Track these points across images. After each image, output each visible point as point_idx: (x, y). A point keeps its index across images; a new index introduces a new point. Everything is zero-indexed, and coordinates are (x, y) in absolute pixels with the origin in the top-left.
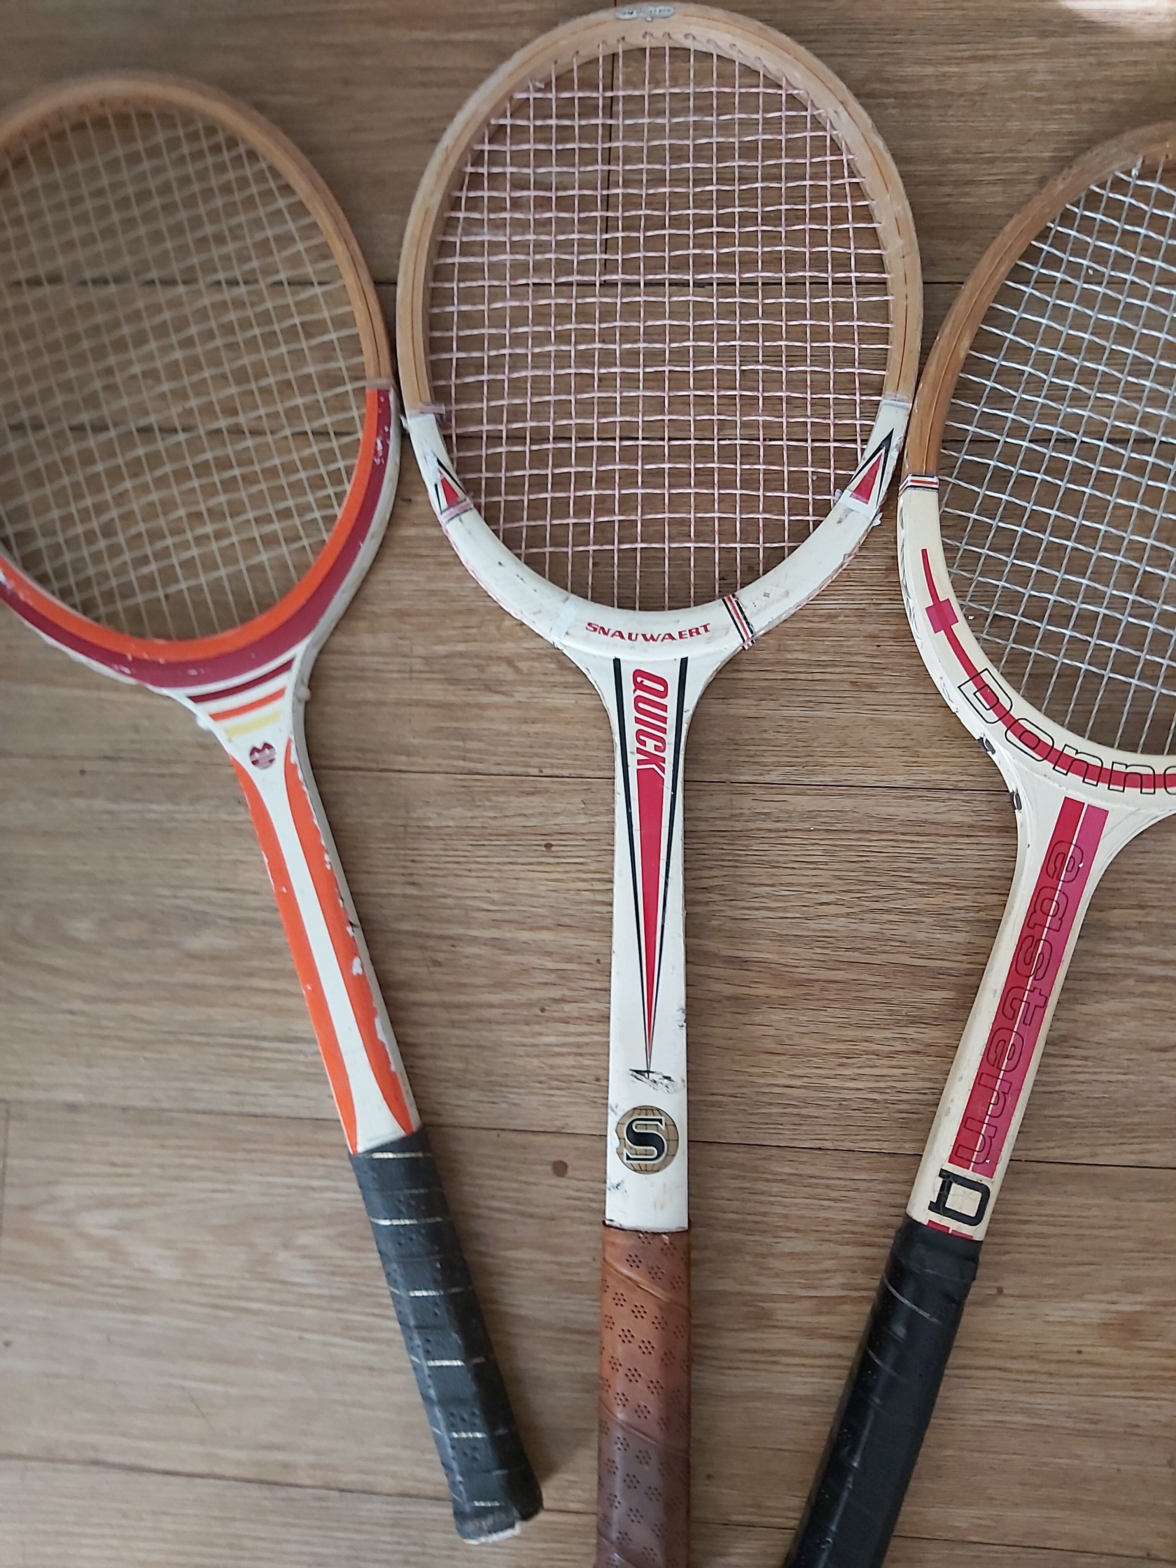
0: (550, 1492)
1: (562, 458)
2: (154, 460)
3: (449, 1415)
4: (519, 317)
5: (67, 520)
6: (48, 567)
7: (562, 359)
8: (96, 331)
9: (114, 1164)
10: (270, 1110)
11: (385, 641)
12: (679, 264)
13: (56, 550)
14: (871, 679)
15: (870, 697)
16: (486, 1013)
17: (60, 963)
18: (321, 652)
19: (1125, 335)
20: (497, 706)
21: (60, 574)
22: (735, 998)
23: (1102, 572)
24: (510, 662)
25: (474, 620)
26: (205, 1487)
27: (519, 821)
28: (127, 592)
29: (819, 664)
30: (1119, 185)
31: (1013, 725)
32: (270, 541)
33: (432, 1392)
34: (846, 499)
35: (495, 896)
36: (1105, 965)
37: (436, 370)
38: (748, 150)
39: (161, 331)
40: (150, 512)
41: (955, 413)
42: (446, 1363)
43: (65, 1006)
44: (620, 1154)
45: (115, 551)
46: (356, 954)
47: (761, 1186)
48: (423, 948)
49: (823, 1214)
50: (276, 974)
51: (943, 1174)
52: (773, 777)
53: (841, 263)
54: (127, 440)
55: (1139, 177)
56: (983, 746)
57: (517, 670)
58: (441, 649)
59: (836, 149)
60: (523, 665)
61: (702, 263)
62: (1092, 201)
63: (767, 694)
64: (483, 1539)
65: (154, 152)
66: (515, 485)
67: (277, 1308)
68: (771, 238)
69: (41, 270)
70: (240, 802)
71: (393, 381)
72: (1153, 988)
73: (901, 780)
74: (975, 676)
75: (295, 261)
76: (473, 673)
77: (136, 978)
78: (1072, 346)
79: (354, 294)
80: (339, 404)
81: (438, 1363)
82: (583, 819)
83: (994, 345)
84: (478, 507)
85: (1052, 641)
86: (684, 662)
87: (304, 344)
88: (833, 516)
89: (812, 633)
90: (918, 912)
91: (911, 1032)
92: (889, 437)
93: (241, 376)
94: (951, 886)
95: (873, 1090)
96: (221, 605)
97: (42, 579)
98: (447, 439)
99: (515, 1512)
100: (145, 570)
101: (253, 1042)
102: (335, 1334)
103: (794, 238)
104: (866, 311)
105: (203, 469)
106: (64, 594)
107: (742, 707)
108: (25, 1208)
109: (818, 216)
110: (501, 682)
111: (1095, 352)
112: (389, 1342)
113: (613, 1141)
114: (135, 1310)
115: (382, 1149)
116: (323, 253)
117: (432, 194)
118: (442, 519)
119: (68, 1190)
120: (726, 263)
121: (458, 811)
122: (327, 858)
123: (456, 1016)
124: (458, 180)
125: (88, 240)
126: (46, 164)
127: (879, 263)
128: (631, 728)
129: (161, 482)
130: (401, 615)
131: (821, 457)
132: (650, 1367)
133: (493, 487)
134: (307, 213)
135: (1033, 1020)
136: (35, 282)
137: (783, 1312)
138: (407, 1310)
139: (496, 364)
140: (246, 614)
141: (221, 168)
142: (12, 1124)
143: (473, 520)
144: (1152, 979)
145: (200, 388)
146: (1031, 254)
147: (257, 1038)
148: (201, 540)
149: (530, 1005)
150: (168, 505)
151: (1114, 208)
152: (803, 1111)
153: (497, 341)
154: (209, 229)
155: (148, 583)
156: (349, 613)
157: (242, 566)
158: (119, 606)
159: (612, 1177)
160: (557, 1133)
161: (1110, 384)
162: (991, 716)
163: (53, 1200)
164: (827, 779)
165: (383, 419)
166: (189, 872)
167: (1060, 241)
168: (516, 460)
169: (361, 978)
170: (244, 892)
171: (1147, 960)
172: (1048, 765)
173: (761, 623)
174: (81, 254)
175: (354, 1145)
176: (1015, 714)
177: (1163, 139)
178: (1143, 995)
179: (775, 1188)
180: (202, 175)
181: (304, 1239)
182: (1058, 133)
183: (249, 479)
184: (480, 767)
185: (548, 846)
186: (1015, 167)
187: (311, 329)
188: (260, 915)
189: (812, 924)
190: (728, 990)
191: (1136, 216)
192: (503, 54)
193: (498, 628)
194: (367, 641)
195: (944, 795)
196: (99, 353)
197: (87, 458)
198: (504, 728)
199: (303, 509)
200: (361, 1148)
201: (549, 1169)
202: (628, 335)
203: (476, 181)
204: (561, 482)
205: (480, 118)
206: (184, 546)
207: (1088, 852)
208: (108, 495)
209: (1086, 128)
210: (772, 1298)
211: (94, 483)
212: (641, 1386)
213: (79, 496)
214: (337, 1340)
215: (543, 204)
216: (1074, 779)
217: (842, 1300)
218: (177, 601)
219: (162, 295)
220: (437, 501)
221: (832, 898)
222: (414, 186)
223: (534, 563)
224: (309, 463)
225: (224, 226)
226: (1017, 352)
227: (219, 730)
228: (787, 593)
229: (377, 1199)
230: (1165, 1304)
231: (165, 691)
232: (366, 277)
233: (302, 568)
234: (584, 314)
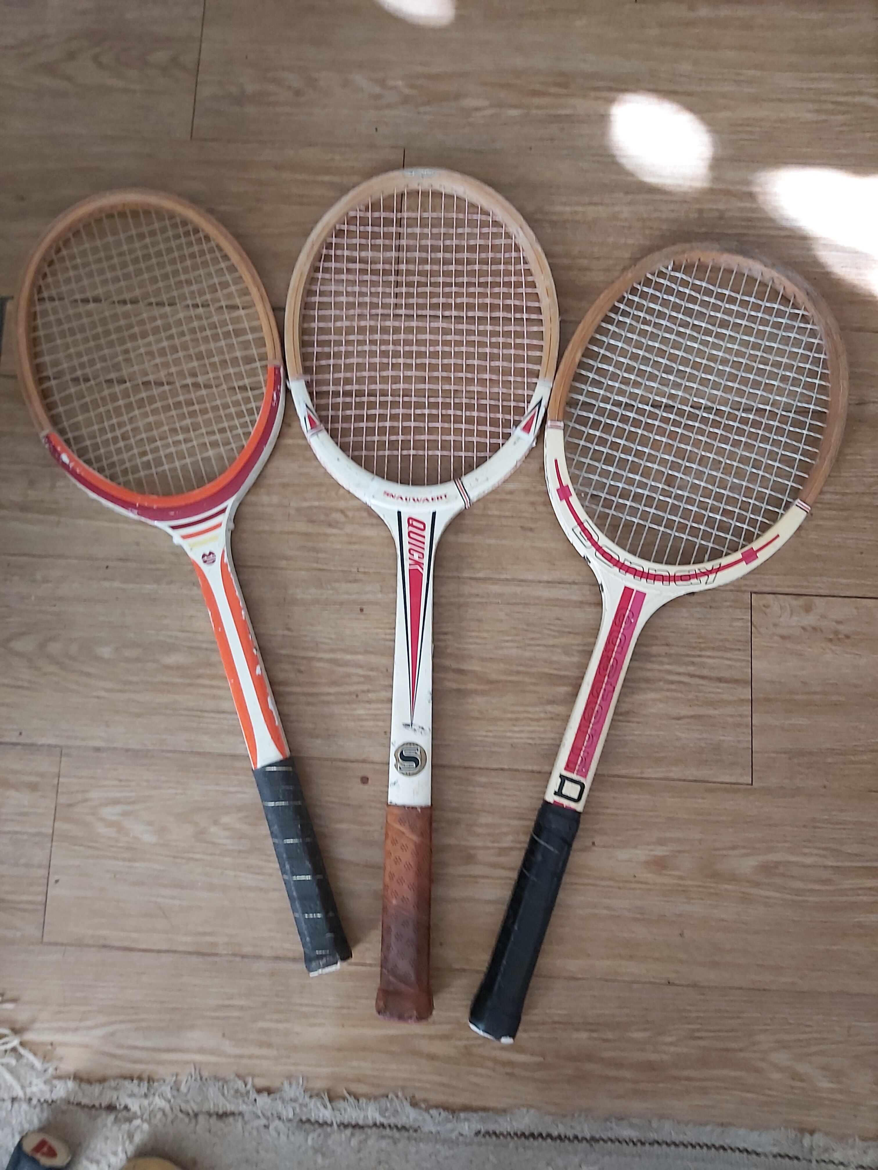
0: (356, 953)
1: (372, 405)
2: (152, 400)
3: (303, 906)
4: (350, 331)
5: (103, 431)
6: (91, 455)
7: (373, 354)
8: (119, 329)
9: (121, 781)
10: (208, 750)
11: (275, 499)
12: (435, 306)
13: (96, 447)
14: (532, 525)
15: (529, 534)
16: (326, 698)
17: (92, 670)
18: (240, 504)
19: (661, 353)
20: (334, 535)
21: (98, 459)
22: (459, 691)
23: (647, 473)
24: (342, 512)
25: (324, 489)
26: (166, 958)
27: (345, 597)
28: (135, 470)
29: (506, 517)
30: (661, 274)
31: (599, 549)
32: (214, 444)
33: (295, 894)
34: (518, 432)
35: (333, 636)
36: (649, 674)
37: (305, 357)
38: (472, 249)
39: (156, 331)
40: (149, 428)
41: (573, 389)
42: (303, 878)
43: (95, 694)
44: (396, 767)
45: (129, 448)
46: (258, 663)
47: (470, 789)
48: (293, 663)
49: (502, 803)
50: (213, 677)
51: (561, 776)
52: (481, 575)
53: (518, 309)
54: (136, 389)
55: (673, 270)
56: (586, 560)
57: (346, 516)
58: (305, 504)
59: (517, 249)
60: (350, 514)
61: (447, 306)
62: (648, 282)
63: (478, 531)
64: (320, 971)
65: (153, 233)
66: (347, 419)
67: (209, 858)
68: (484, 295)
69: (89, 295)
70: (195, 584)
71: (282, 361)
72: (673, 687)
73: (545, 578)
74: (580, 524)
75: (230, 296)
76: (322, 517)
77: (135, 679)
78: (634, 357)
79: (262, 315)
80: (253, 373)
81: (299, 878)
82: (380, 596)
83: (594, 356)
84: (327, 430)
85: (621, 507)
86: (434, 514)
87: (234, 341)
88: (512, 440)
89: (501, 501)
90: (553, 646)
91: (549, 708)
92: (540, 402)
93: (200, 357)
94: (570, 633)
95: (529, 738)
96: (187, 479)
97: (88, 462)
98: (311, 394)
99: (338, 956)
100: (145, 459)
101: (199, 713)
102: (240, 871)
103: (495, 296)
104: (531, 335)
105: (178, 405)
106: (101, 470)
107: (465, 538)
108: (70, 805)
109: (508, 284)
110: (337, 522)
111: (646, 360)
112: (270, 875)
113: (393, 760)
114: (130, 860)
115: (271, 765)
116: (245, 292)
117: (305, 264)
118: (308, 435)
119: (95, 795)
120: (459, 307)
121: (313, 590)
122: (243, 613)
123: (310, 699)
124: (318, 257)
125: (117, 280)
126: (91, 236)
127: (539, 310)
128: (406, 547)
129: (155, 412)
130: (285, 486)
131: (506, 410)
132: (410, 877)
133: (335, 419)
134: (236, 270)
135: (607, 699)
136: (86, 301)
137: (481, 855)
138: (282, 850)
139: (338, 355)
140: (201, 483)
141: (190, 244)
142: (64, 759)
143: (324, 436)
144: (672, 682)
145: (177, 362)
146: (615, 309)
147: (202, 711)
148: (176, 443)
149: (350, 694)
150: (159, 424)
151: (658, 287)
152: (493, 749)
153: (338, 343)
154: (183, 277)
155: (147, 465)
156: (256, 484)
157: (199, 457)
158: (131, 477)
159: (392, 779)
160: (364, 761)
161: (652, 377)
162: (588, 544)
163: (86, 800)
164: (508, 577)
165: (277, 382)
166: (165, 622)
167: (630, 303)
168: (347, 406)
169: (260, 677)
170: (195, 632)
171: (669, 672)
172: (616, 569)
173: (474, 494)
174: (112, 287)
175: (255, 764)
176: (600, 543)
177: (683, 252)
178: (668, 690)
179: (478, 789)
180: (180, 247)
181: (225, 819)
182: (634, 245)
183: (204, 412)
184: (325, 567)
185: (362, 610)
186: (611, 262)
187: (238, 333)
188: (205, 645)
189: (500, 652)
190: (455, 686)
191: (669, 291)
192: (344, 190)
193: (337, 493)
194: (265, 499)
195: (568, 586)
196: (122, 341)
197: (114, 398)
198: (339, 546)
199: (232, 428)
200: (259, 765)
201: (359, 781)
202: (407, 343)
203: (328, 258)
204: (371, 418)
205: (331, 225)
206: (167, 446)
207: (635, 614)
208: (125, 418)
209: (648, 243)
210: (475, 848)
211: (118, 411)
212: (405, 886)
213: (110, 418)
214: (242, 874)
215: (363, 271)
216: (630, 576)
217: (511, 849)
218: (163, 476)
219: (156, 311)
220: (305, 426)
221: (509, 638)
222: (296, 259)
223: (356, 460)
224: (236, 403)
225: (191, 276)
226: (605, 359)
227: (186, 545)
228: (487, 479)
229: (267, 791)
230: (679, 852)
231: (156, 523)
232: (268, 307)
233: (232, 460)
234: (385, 330)
